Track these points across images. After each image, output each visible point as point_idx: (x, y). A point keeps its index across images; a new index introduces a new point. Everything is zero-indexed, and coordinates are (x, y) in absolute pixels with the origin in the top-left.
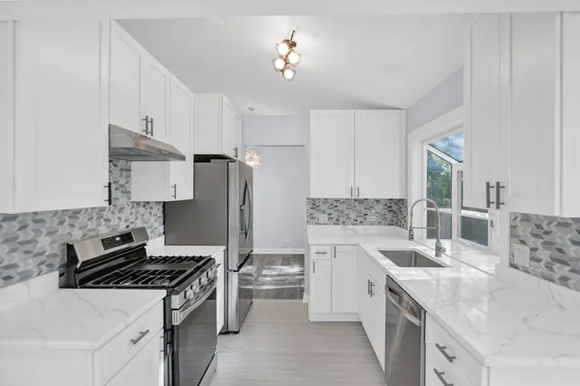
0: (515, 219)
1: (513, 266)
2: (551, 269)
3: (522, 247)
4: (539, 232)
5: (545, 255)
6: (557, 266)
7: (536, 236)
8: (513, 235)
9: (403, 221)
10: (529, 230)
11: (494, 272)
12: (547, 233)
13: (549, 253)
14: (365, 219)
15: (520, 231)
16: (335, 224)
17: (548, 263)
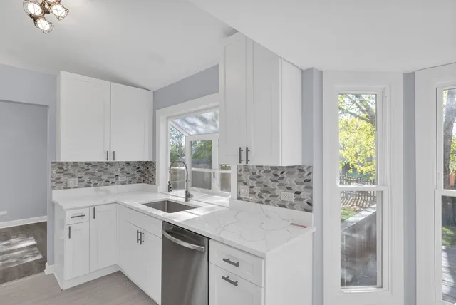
0: (241, 170)
1: (239, 198)
2: (261, 197)
3: (245, 186)
4: (254, 177)
5: (257, 189)
6: (264, 195)
7: (253, 179)
8: (239, 181)
9: (150, 179)
10: (249, 176)
11: (228, 205)
12: (259, 177)
13: (260, 188)
14: (117, 179)
15: (243, 177)
16: (86, 186)
17: (260, 193)
